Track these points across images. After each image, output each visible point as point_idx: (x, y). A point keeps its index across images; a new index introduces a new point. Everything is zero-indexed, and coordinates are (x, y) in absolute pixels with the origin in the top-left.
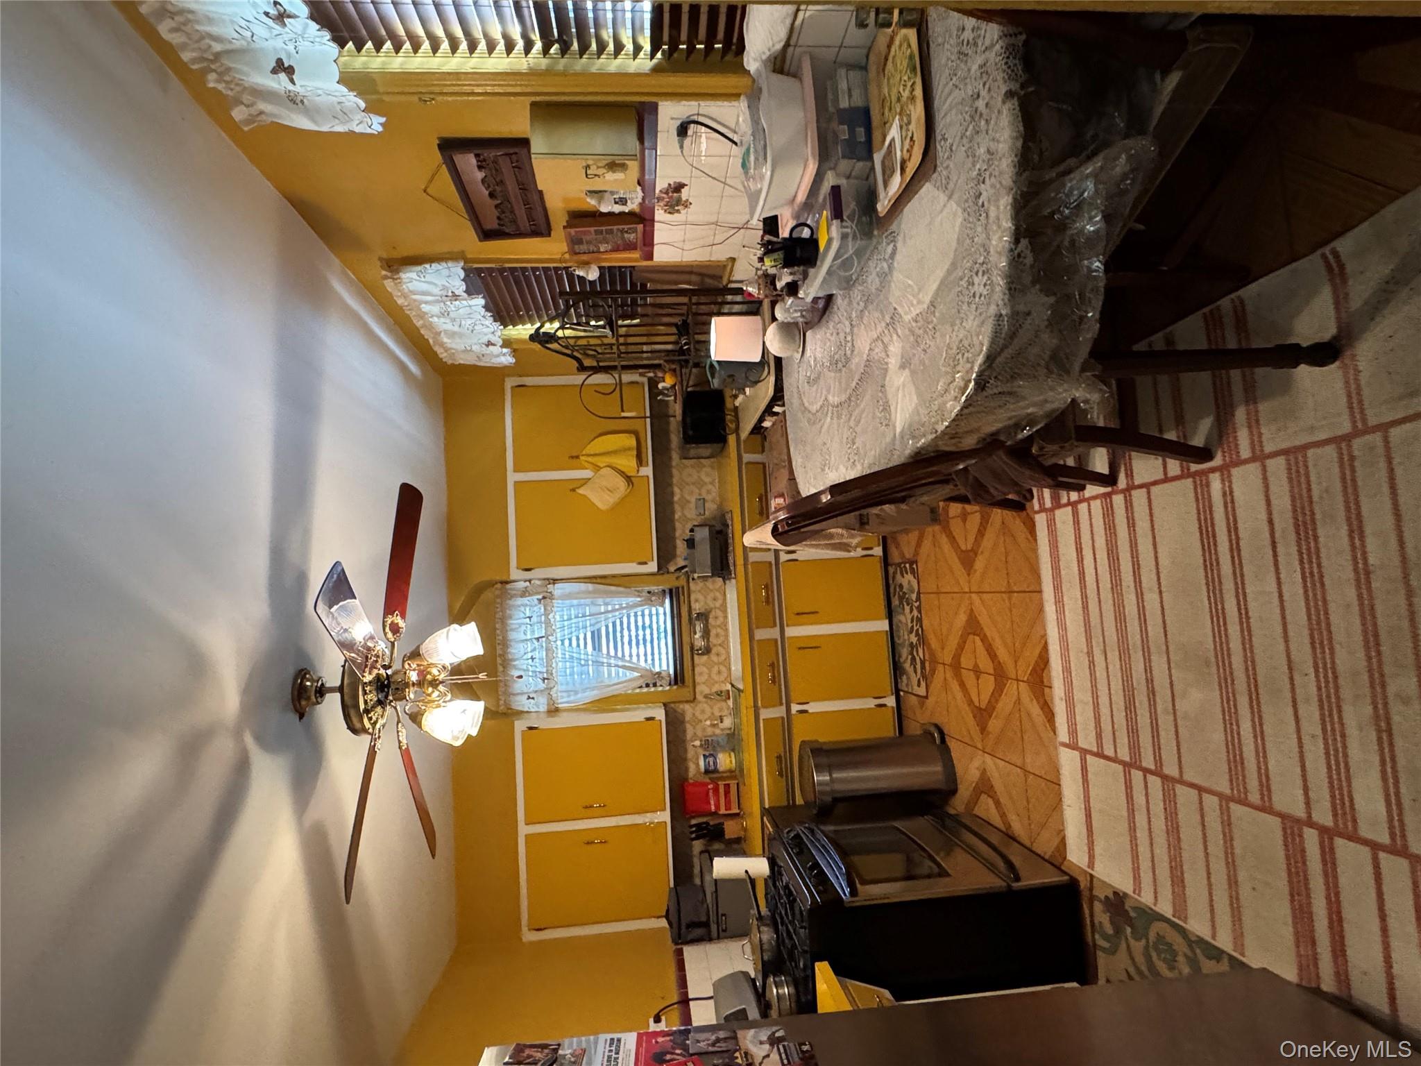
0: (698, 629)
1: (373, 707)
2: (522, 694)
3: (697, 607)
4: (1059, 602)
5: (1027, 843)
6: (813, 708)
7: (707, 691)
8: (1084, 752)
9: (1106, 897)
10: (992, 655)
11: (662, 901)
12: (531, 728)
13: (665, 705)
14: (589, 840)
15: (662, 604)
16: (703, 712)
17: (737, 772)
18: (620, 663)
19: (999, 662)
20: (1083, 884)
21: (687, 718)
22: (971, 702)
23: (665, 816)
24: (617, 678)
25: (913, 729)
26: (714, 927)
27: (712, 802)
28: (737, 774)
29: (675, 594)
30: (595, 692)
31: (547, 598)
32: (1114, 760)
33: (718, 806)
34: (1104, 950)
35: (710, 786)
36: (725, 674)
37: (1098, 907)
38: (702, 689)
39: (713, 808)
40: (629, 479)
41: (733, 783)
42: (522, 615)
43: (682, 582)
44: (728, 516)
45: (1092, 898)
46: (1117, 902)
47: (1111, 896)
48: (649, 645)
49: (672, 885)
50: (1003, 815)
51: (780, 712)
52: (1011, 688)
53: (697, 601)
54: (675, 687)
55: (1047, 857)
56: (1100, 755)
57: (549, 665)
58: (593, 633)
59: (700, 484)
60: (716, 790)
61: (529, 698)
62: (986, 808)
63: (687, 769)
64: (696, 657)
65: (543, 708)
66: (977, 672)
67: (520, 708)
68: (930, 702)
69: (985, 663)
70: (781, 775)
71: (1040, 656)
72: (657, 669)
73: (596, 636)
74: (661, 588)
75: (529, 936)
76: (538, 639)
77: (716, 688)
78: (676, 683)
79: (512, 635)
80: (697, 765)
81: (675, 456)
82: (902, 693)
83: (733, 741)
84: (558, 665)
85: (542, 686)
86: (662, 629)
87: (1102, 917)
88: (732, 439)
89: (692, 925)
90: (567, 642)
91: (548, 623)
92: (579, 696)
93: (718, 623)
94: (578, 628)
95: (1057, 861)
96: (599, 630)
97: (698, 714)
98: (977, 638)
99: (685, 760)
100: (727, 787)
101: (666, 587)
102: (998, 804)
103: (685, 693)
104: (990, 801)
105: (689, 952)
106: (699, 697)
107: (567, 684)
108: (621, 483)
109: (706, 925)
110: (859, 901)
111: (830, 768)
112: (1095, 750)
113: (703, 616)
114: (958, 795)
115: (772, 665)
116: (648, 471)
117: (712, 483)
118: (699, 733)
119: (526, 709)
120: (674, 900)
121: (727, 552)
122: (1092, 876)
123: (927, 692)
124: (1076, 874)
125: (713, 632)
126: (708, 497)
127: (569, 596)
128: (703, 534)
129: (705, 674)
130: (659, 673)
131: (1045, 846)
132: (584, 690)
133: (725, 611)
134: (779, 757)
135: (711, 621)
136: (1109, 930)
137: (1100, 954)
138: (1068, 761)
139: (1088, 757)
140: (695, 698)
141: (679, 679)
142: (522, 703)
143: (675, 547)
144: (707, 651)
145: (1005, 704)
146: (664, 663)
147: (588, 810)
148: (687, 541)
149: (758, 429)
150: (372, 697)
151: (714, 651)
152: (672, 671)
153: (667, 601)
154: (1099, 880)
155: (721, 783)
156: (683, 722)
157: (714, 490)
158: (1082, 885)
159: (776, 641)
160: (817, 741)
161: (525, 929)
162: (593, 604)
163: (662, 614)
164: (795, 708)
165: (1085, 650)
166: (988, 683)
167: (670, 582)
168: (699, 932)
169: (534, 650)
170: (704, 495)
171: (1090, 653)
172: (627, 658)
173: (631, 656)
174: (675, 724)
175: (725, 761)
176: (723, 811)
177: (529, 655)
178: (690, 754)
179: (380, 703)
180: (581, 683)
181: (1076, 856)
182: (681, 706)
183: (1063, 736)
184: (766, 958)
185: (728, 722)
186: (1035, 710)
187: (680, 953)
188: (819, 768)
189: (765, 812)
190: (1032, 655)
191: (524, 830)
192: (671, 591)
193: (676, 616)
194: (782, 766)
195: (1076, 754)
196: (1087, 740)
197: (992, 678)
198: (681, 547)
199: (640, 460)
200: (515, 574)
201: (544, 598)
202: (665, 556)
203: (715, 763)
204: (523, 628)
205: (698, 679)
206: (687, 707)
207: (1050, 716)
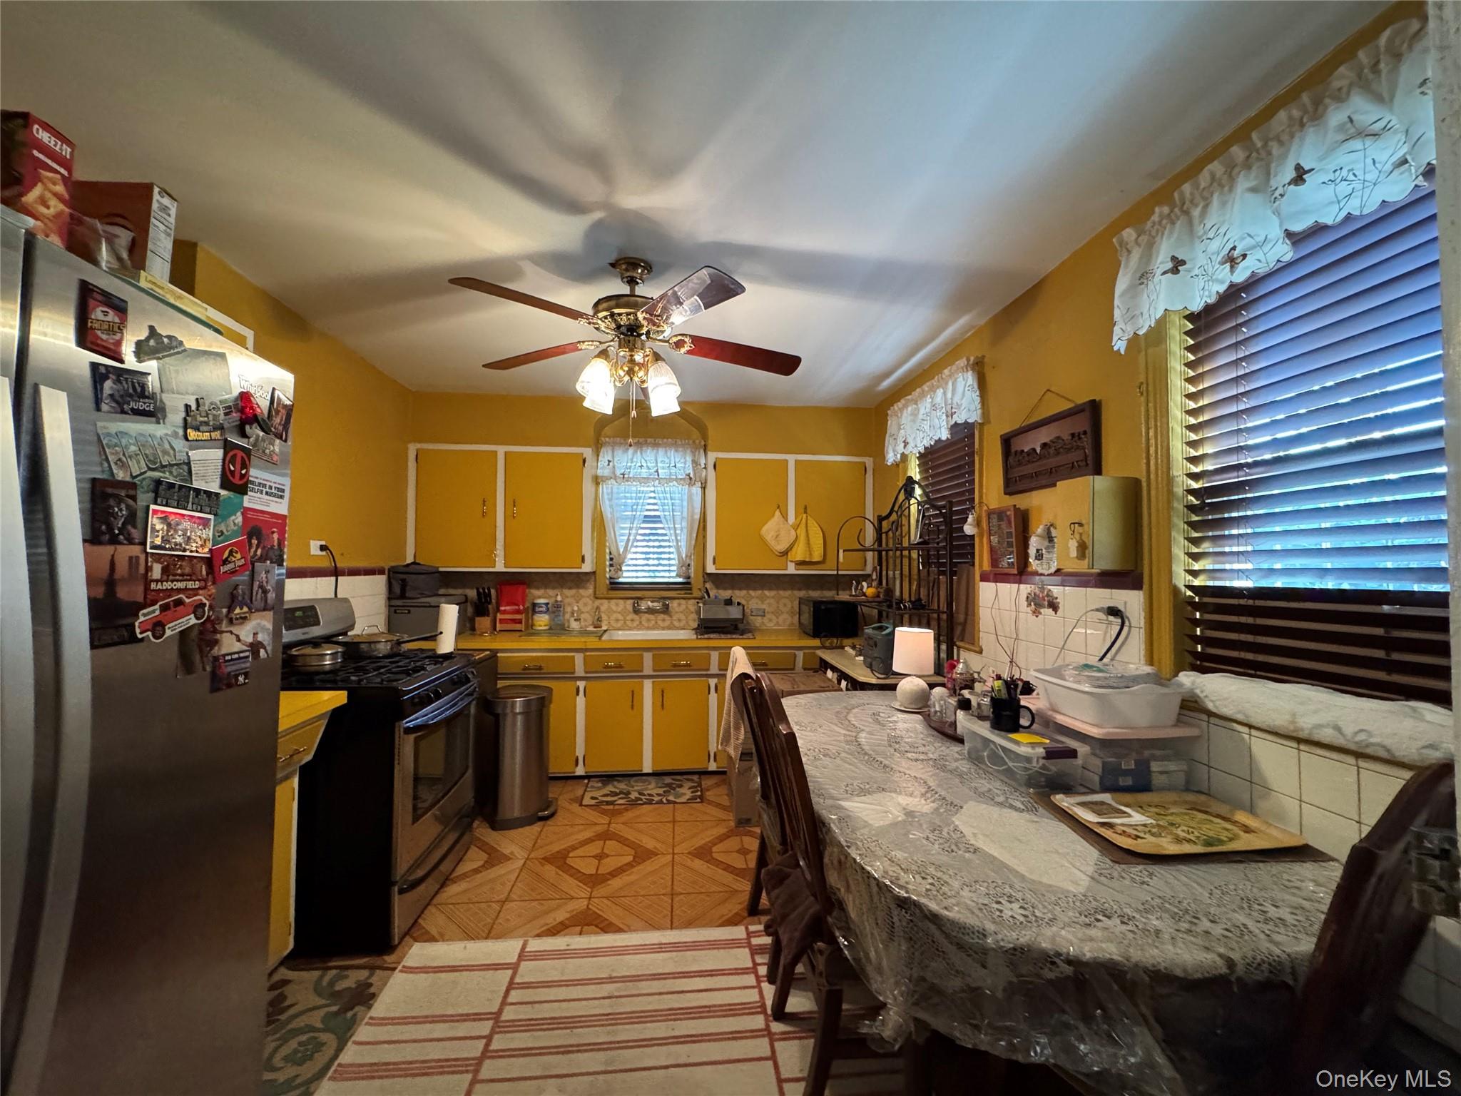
0: (655, 604)
1: (616, 321)
2: (613, 457)
3: (674, 605)
4: (660, 948)
5: (435, 901)
6: (581, 701)
7: (603, 608)
8: (515, 967)
9: (371, 985)
10: (614, 874)
11: (427, 560)
12: (584, 461)
13: (594, 573)
14: (487, 503)
15: (678, 576)
16: (585, 604)
17: (531, 631)
18: (631, 538)
19: (609, 880)
20: (389, 959)
21: (581, 591)
22: (573, 848)
23: (500, 567)
24: (620, 534)
25: (554, 791)
26: (399, 603)
27: (508, 608)
28: (530, 631)
29: (686, 586)
30: (609, 516)
31: (690, 480)
32: (504, 1003)
33: (505, 612)
34: (321, 977)
35: (521, 607)
36: (615, 625)
37: (363, 974)
38: (605, 605)
39: (502, 608)
40: (785, 553)
41: (521, 627)
42: (677, 460)
43: (696, 593)
44: (750, 635)
45: (372, 968)
46: (364, 996)
47: (372, 990)
48: (645, 562)
49: (441, 569)
50: (465, 876)
51: (580, 670)
52: (583, 891)
53: (679, 604)
54: (608, 582)
55: (420, 921)
56: (511, 986)
57: (635, 479)
58: (659, 517)
59: (777, 613)
60: (518, 612)
61: (609, 462)
62: (475, 858)
63: (538, 588)
64: (632, 601)
65: (600, 472)
66: (600, 857)
67: (601, 454)
68: (575, 807)
69: (610, 864)
70: (525, 669)
71: (611, 924)
72: (624, 568)
73: (656, 519)
74: (692, 575)
75: (412, 449)
76: (657, 471)
77: (604, 617)
78: (611, 583)
79: (661, 451)
80: (541, 597)
81: (802, 593)
82: (586, 781)
83: (558, 629)
84: (635, 487)
85: (618, 473)
86: (657, 574)
87: (352, 979)
88: (817, 642)
89: (404, 584)
90: (652, 495)
91: (670, 480)
92: (607, 502)
93: (660, 622)
94: (663, 505)
95: (415, 932)
96: (661, 522)
97: (584, 600)
98: (631, 858)
99: (546, 587)
100: (520, 622)
101: (692, 581)
102: (477, 871)
103: (603, 590)
104: (481, 863)
105: (381, 580)
106: (598, 602)
107: (618, 493)
108: (782, 547)
109: (403, 596)
110: (399, 732)
111: (526, 713)
112: (517, 980)
113: (666, 610)
114: (490, 830)
115: (621, 666)
116: (791, 569)
117: (777, 624)
118: (567, 600)
119: (600, 458)
120: (431, 570)
121: (719, 633)
122: (394, 969)
123: (586, 806)
124: (398, 952)
125: (652, 617)
126: (765, 620)
127: (690, 499)
128: (734, 613)
129: (618, 608)
130: (621, 570)
131: (433, 920)
132: (611, 506)
133: (669, 628)
134: (540, 668)
135: (662, 616)
136: (341, 985)
137: (317, 974)
138: (506, 949)
139: (510, 972)
140: (597, 598)
141: (615, 586)
142: (605, 455)
143: (725, 589)
144: (636, 611)
145: (570, 885)
146: (627, 576)
147: (512, 503)
148: (731, 599)
149: (825, 665)
150: (624, 320)
151: (636, 617)
152: (621, 580)
153: (680, 580)
154: (389, 978)
155: (522, 617)
156: (578, 587)
157: (770, 625)
158: (386, 958)
159: (641, 671)
160: (551, 702)
161: (419, 446)
162: (683, 518)
163: (670, 574)
164: (581, 684)
165: (614, 974)
166: (588, 868)
167: (697, 582)
168: (397, 590)
169: (648, 468)
170: (768, 616)
171: (611, 980)
172: (635, 544)
173: (637, 546)
174: (577, 580)
175: (542, 621)
176: (499, 616)
177: (644, 465)
178: (551, 592)
179: (619, 327)
180: (617, 505)
181: (417, 953)
182: (592, 587)
183: (535, 945)
184: (363, 646)
185: (574, 625)
186: (561, 915)
187: (381, 572)
188: (527, 704)
189: (494, 653)
190: (611, 913)
191: (501, 450)
192: (689, 583)
193: (668, 586)
194: (534, 670)
195: (514, 959)
196: (528, 972)
197: (594, 872)
198: (726, 594)
199: (800, 564)
200: (712, 456)
202: (719, 580)
203: (541, 612)
204: (667, 461)
205: (613, 602)
206: (591, 591)
207: (553, 932)
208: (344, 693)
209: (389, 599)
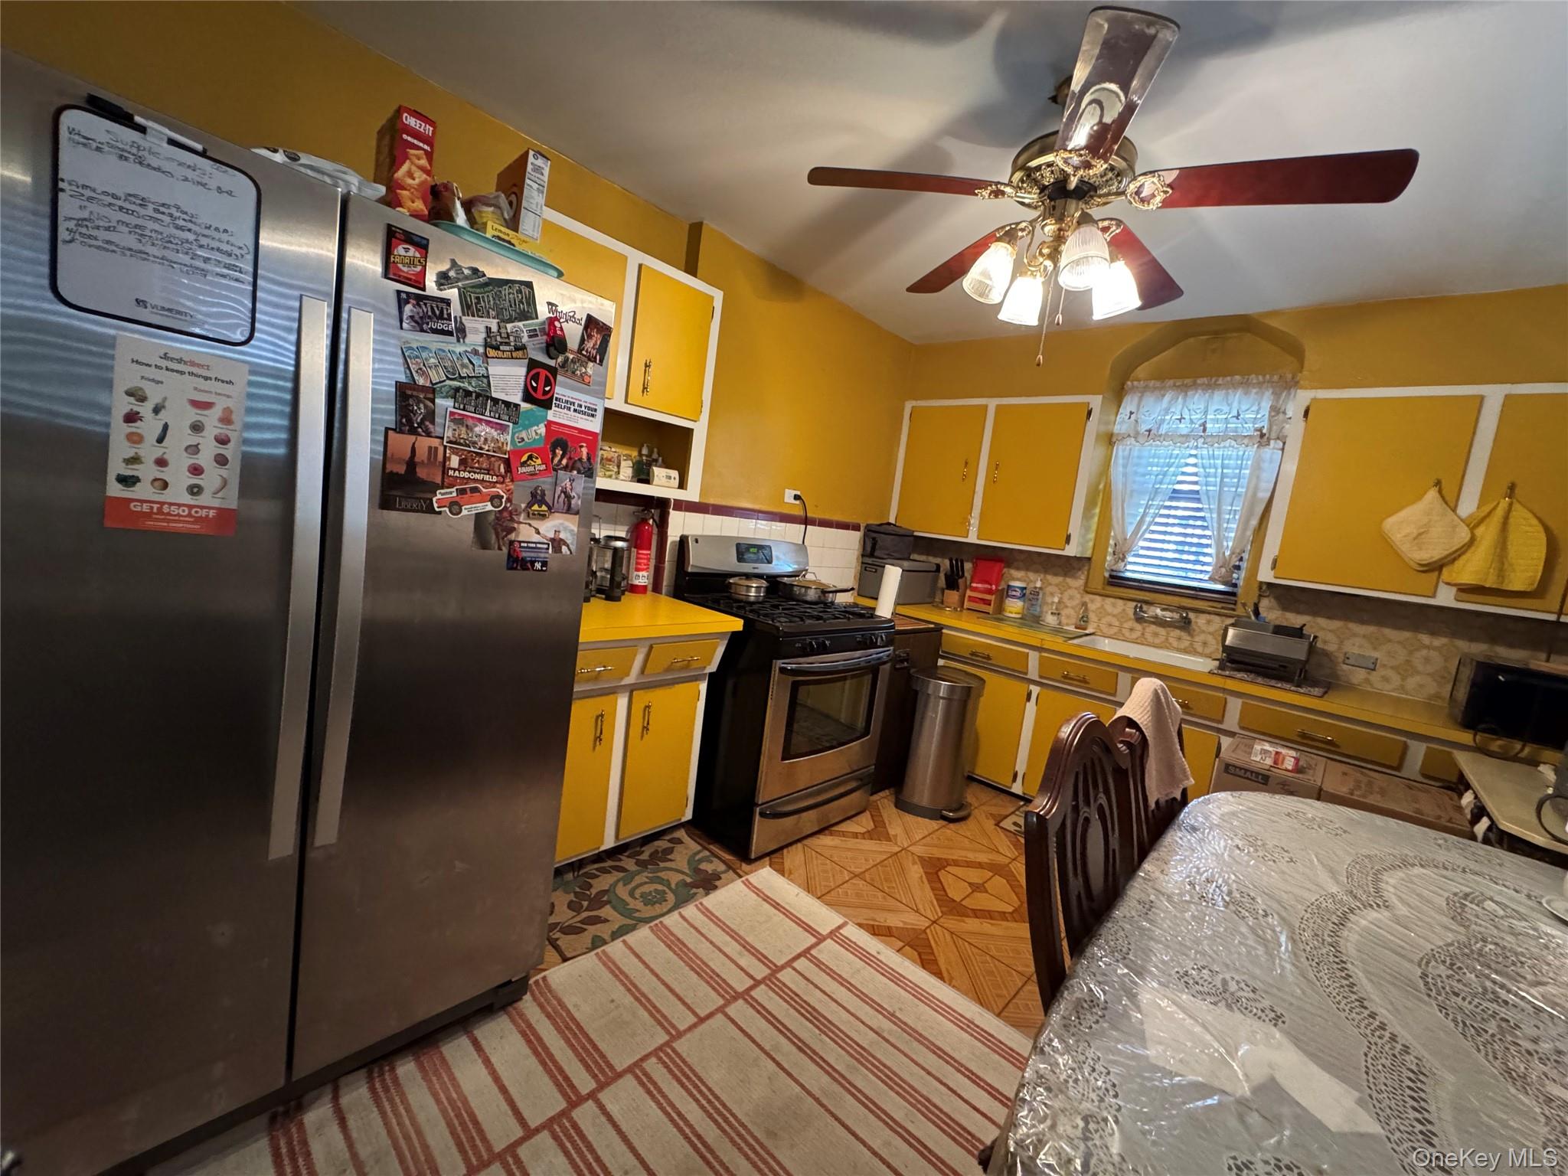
0: (1168, 614)
1: (1036, 182)
2: (1138, 409)
3: (1199, 621)
4: (968, 1026)
5: (806, 842)
6: (1031, 708)
7: (1092, 607)
8: (821, 939)
9: (720, 878)
10: (977, 914)
11: (906, 524)
12: (1089, 413)
13: (1089, 559)
14: (970, 464)
15: (1212, 579)
16: (1071, 598)
17: (1001, 616)
18: (1148, 519)
19: (968, 916)
20: (745, 867)
21: (1069, 580)
22: (956, 863)
23: (972, 538)
24: (1129, 515)
26: (869, 560)
27: (979, 585)
28: (999, 615)
29: (1229, 597)
30: (1120, 486)
31: (1263, 438)
32: (789, 964)
33: (975, 589)
34: (699, 852)
35: (994, 587)
36: (1105, 630)
37: (722, 867)
38: (1095, 603)
39: (974, 585)
40: (1436, 567)
41: (990, 609)
42: (1244, 407)
43: (1240, 611)
44: (1317, 691)
45: (730, 867)
46: (709, 883)
47: (717, 883)
48: (1177, 556)
49: (916, 534)
50: (844, 834)
51: (1033, 673)
52: (931, 909)
53: (1209, 622)
54: (1107, 575)
55: (785, 851)
56: (805, 953)
57: (1166, 437)
58: (1197, 492)
59: (1406, 669)
60: (990, 592)
61: (1131, 413)
62: (864, 823)
63: (1018, 569)
64: (1135, 604)
65: (1117, 429)
66: (977, 888)
67: (1123, 405)
68: (989, 824)
69: (981, 901)
70: (973, 654)
71: (935, 962)
72: (1131, 559)
73: (1194, 496)
74: (1241, 583)
75: (909, 406)
76: (1204, 425)
77: (1092, 616)
78: (1111, 576)
79: (1218, 395)
80: (1017, 579)
81: (1463, 645)
82: (1022, 803)
83: (1031, 620)
84: (1163, 449)
85: (1143, 428)
86: (1191, 575)
87: (716, 866)
88: (1466, 737)
89: (875, 542)
90: (1192, 460)
91: (1225, 438)
92: (1121, 469)
94: (1207, 475)
95: (773, 855)
96: (1198, 500)
97: (1070, 592)
98: (1010, 909)
99: (1027, 569)
100: (987, 603)
101: (1239, 591)
102: (856, 835)
103: (1097, 583)
104: (863, 830)
105: (855, 537)
106: (1087, 598)
107: (1139, 457)
108: (1433, 552)
109: (872, 555)
110: (775, 674)
111: (949, 700)
112: (813, 952)
113: (1185, 624)
114: (892, 806)
115: (1084, 681)
116: (1446, 597)
117: (1402, 688)
118: (1049, 589)
119: (1121, 410)
120: (902, 532)
121: (1258, 674)
122: (740, 877)
123: (1002, 828)
124: (753, 866)
125: (1162, 631)
126: (1375, 677)
127: (1257, 467)
128: (1295, 650)
129: (1116, 608)
130: (1123, 559)
131: (794, 857)
132: (1125, 475)
133: (1185, 651)
134: (988, 658)
135: (1177, 632)
136: (703, 866)
137: (697, 847)
138: (826, 918)
139: (813, 940)
140: (1088, 592)
141: (1116, 580)
142: (1129, 404)
143: (1298, 612)
144: (1139, 619)
145: (924, 895)
146: (1135, 569)
147: (995, 466)
148: (1301, 629)
149: (1461, 785)
150: (1048, 179)
151: (1138, 627)
152: (1128, 575)
153: (1220, 587)
154: (733, 881)
155: (992, 598)
156: (1065, 575)
157: (1387, 689)
158: (744, 865)
159: (1114, 695)
160: (980, 695)
161: (914, 403)
162: (1237, 495)
163: (1202, 575)
164: (1035, 690)
165: (898, 1014)
166: (956, 891)
167: (1247, 596)
168: (869, 549)
169: (1192, 422)
170: (1381, 672)
171: (891, 1017)
172: (1153, 528)
173: (1153, 532)
174: (1067, 566)
175: (1014, 607)
176: (969, 593)
177: (1187, 417)
178: (1031, 575)
179: (1043, 189)
180: (1136, 473)
181: (764, 875)
182: (1083, 577)
183: (852, 932)
184: (795, 589)
185: (1051, 620)
186: (893, 921)
187: (856, 527)
188: (952, 689)
189: (939, 628)
190: (944, 956)
191: (992, 403)
192: (1234, 594)
193: (1197, 593)
194: (981, 658)
195: (825, 932)
196: (828, 951)
197: (958, 900)
198: (1295, 620)
199: (1468, 590)
200: (1303, 397)
201: (1262, 435)
202: (1286, 596)
203: (1014, 597)
204: (1226, 409)
205: (1109, 601)
206: (1079, 582)
207: (875, 931)
208: (741, 622)
209: (863, 556)
